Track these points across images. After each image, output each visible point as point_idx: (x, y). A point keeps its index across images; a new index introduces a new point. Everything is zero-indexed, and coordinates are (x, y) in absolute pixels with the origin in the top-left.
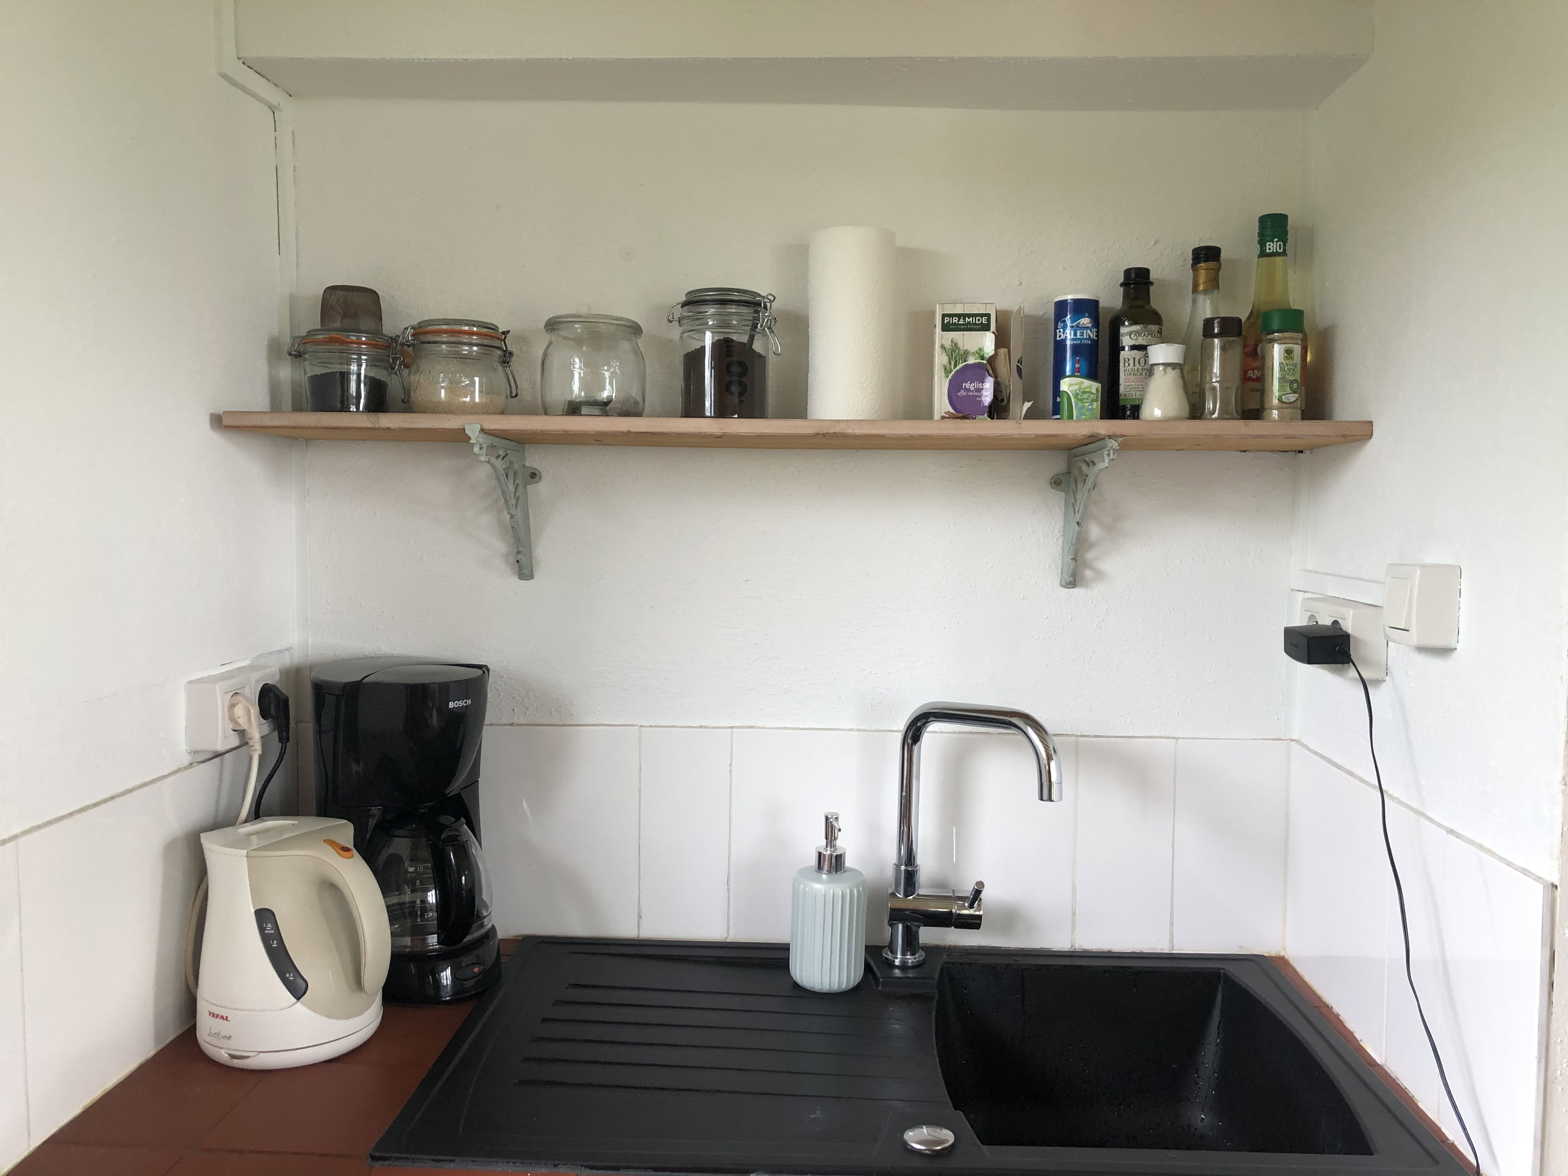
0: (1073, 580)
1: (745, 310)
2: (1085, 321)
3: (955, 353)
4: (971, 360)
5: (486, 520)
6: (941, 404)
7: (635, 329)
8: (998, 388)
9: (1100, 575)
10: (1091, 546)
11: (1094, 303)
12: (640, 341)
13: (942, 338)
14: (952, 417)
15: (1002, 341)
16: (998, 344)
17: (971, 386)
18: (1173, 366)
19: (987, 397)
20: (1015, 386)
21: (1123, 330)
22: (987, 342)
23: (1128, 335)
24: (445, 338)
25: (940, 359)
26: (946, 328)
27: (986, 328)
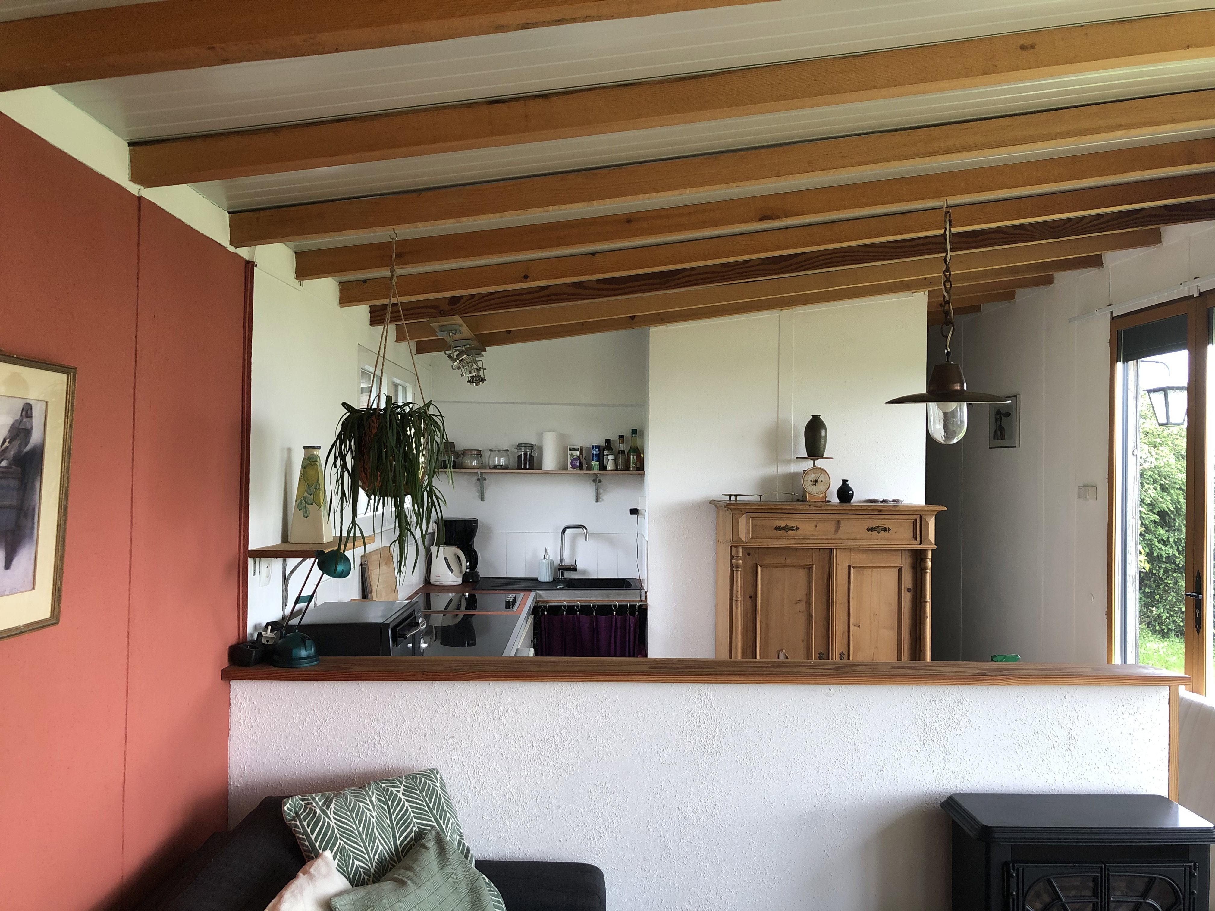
0: (597, 501)
1: (529, 448)
2: (597, 450)
3: (572, 455)
4: (575, 457)
5: (475, 489)
6: (569, 465)
7: (508, 450)
8: (580, 462)
9: (603, 500)
10: (601, 494)
11: (600, 446)
12: (509, 453)
13: (570, 452)
14: (571, 468)
15: (581, 453)
16: (580, 454)
17: (575, 462)
18: (613, 459)
19: (578, 464)
20: (584, 462)
21: (605, 451)
22: (578, 453)
23: (606, 452)
24: (470, 453)
25: (569, 457)
26: (570, 450)
27: (578, 450)
